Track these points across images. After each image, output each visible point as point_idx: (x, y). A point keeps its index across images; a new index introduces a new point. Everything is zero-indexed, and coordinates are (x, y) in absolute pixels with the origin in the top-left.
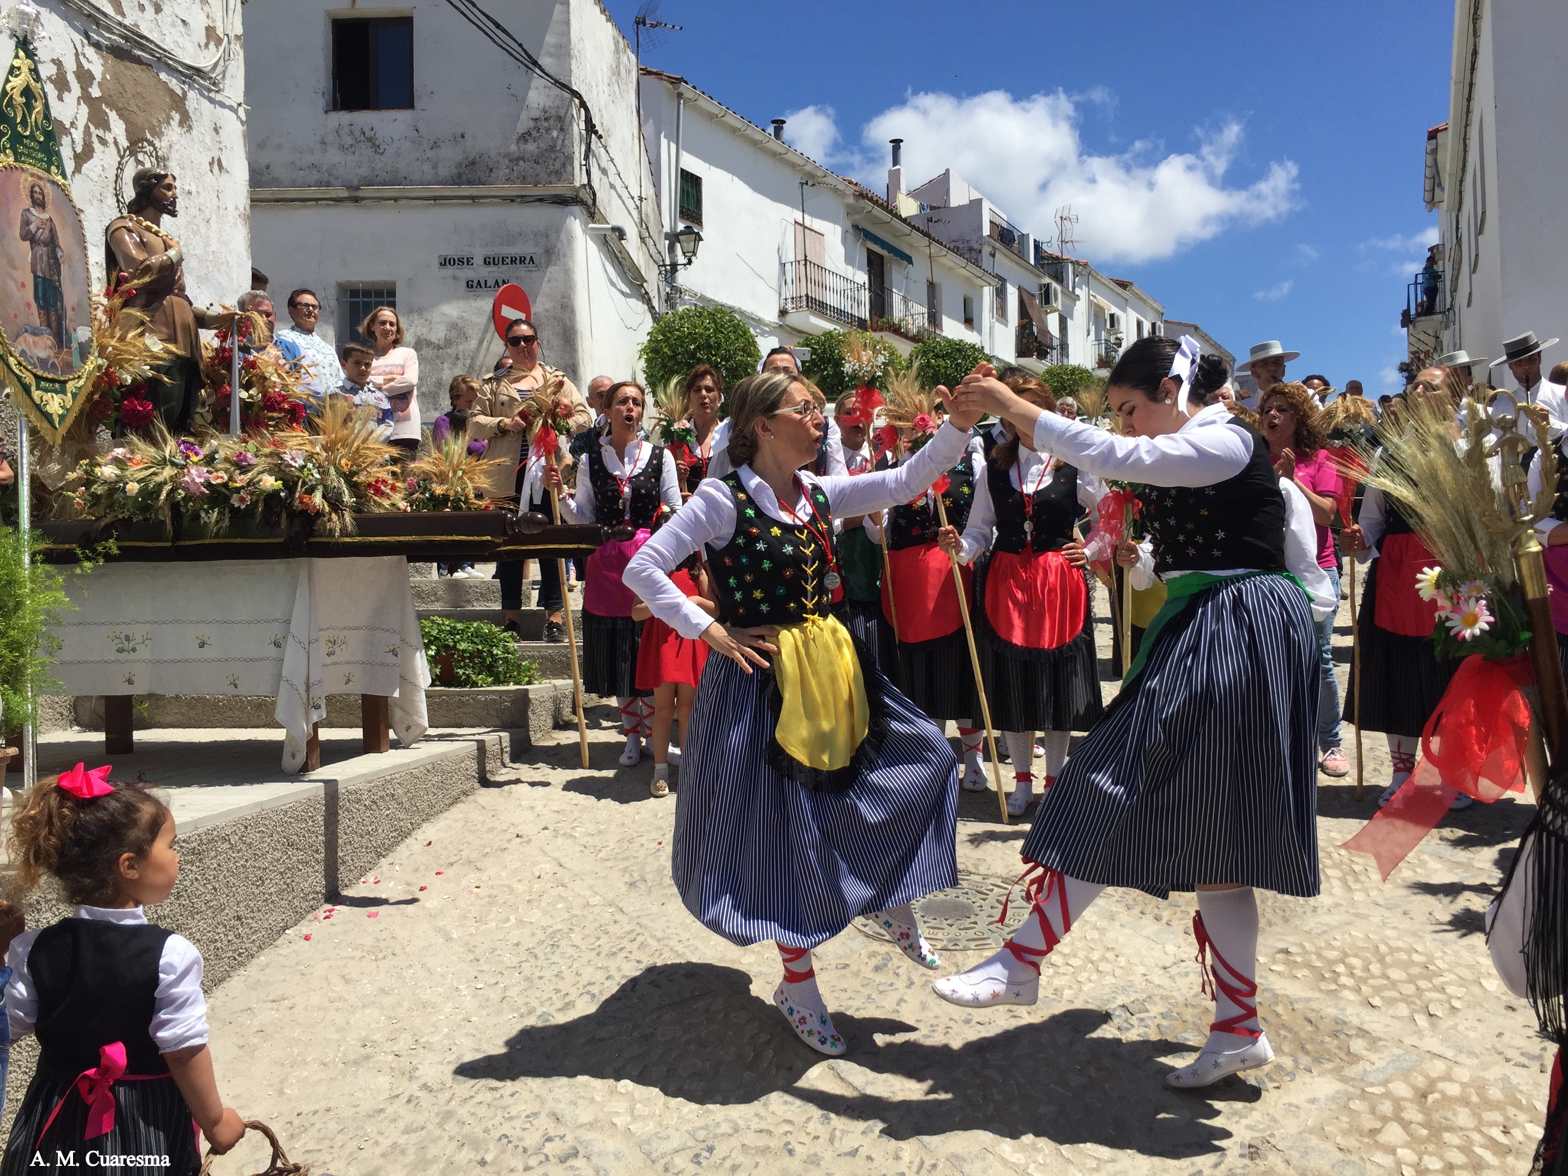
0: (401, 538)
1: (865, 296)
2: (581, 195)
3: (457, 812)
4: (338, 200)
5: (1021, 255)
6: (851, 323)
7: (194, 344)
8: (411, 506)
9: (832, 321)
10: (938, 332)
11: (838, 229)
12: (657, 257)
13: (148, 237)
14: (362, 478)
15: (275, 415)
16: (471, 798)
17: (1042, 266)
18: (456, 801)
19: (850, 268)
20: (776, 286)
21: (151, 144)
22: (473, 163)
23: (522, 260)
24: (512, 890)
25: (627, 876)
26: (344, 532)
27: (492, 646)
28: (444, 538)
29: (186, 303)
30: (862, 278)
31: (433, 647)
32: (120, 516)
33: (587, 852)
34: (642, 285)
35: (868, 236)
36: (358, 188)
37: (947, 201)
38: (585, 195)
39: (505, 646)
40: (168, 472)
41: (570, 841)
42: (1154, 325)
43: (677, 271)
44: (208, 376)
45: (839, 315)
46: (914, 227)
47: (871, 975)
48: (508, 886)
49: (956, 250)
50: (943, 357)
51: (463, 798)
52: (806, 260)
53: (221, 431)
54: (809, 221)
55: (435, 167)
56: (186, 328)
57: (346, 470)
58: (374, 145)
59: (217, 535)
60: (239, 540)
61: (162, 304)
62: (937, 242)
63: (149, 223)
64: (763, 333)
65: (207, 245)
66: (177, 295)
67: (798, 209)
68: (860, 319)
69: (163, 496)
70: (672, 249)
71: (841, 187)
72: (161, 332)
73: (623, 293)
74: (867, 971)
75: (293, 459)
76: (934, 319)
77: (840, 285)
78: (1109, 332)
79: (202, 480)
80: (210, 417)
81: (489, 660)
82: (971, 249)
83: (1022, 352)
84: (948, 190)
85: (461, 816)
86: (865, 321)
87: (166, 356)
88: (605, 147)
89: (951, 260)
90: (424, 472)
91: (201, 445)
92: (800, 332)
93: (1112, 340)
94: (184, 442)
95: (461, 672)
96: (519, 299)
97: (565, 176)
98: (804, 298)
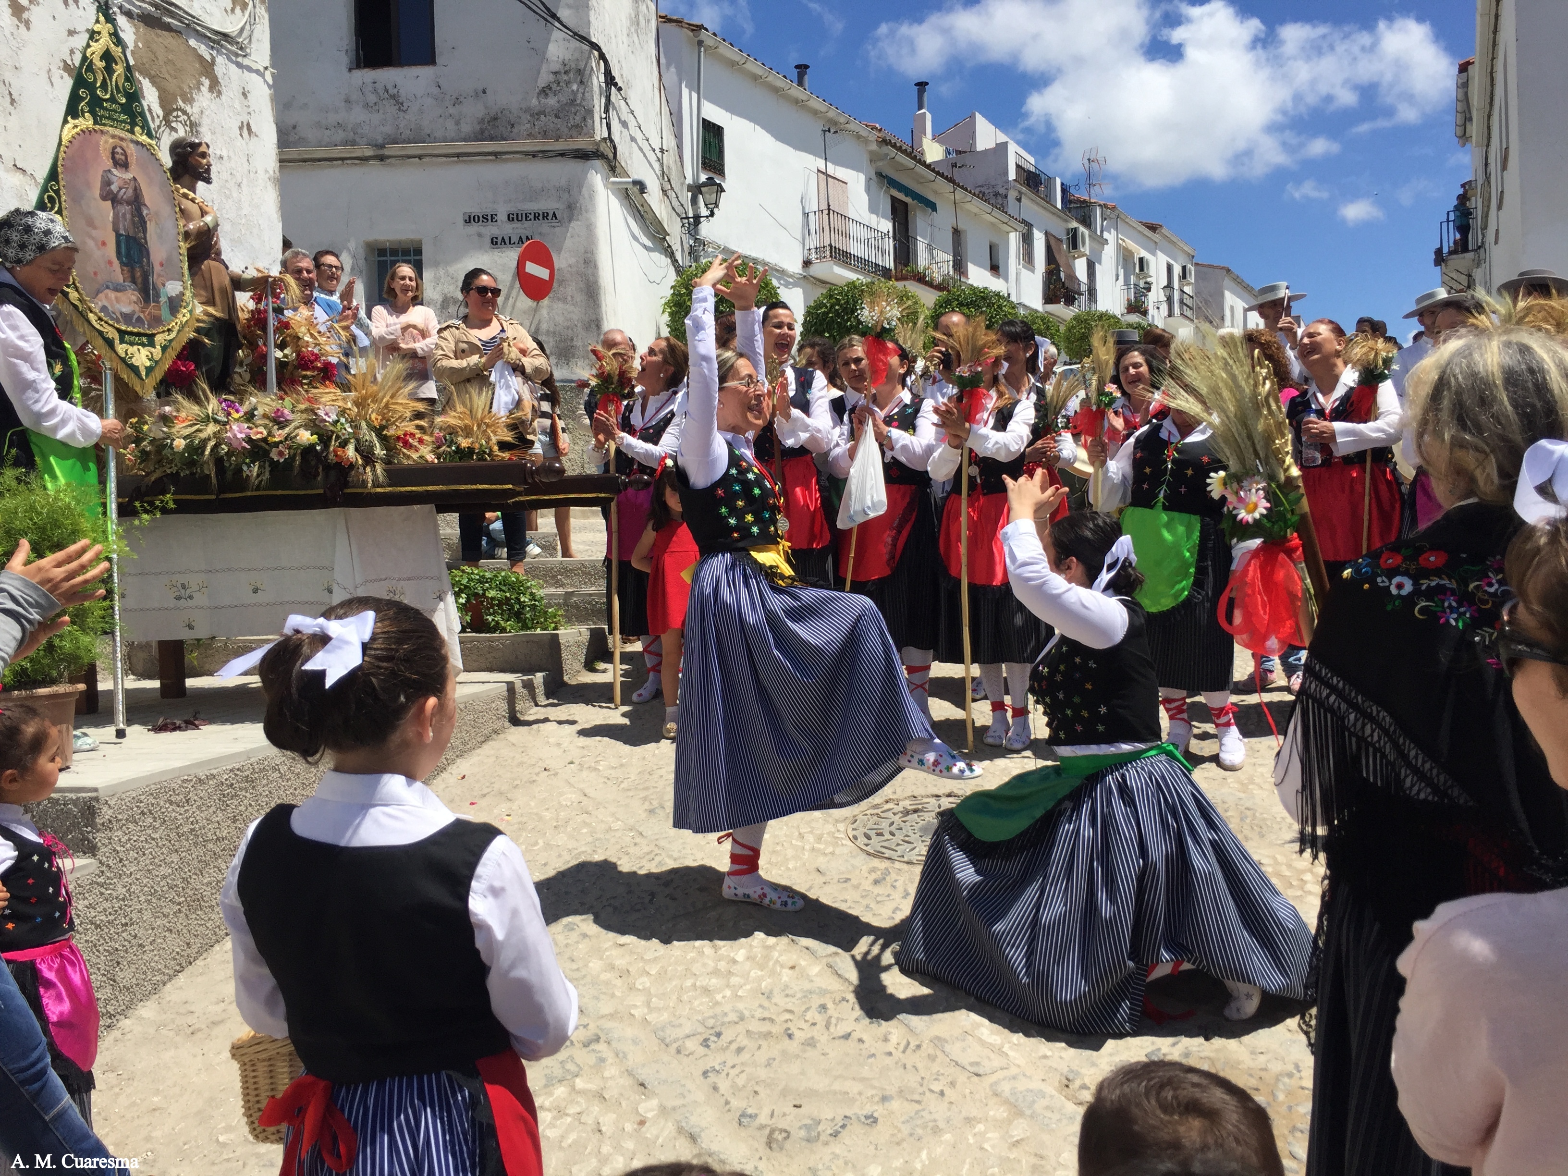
0: (430, 488)
1: (889, 245)
2: (602, 149)
3: (488, 749)
4: (364, 159)
5: (1048, 199)
6: (875, 273)
7: (231, 307)
8: (439, 458)
9: (855, 271)
10: (963, 279)
11: (862, 177)
12: (680, 210)
13: (186, 204)
14: (391, 432)
15: (308, 373)
16: (502, 736)
17: (1070, 210)
18: (487, 739)
19: (874, 216)
20: (799, 237)
21: (185, 113)
22: (495, 119)
23: (545, 216)
24: (540, 818)
25: (647, 803)
26: (376, 484)
27: (519, 594)
28: (469, 487)
29: (223, 267)
30: (886, 226)
31: (464, 595)
32: (169, 471)
33: (609, 782)
34: (664, 239)
35: (892, 183)
36: (382, 147)
37: (973, 144)
38: (605, 149)
39: (532, 594)
40: (211, 428)
41: (594, 774)
42: (1184, 268)
43: (700, 223)
44: (245, 338)
45: (864, 265)
46: (938, 173)
47: (870, 888)
48: (536, 814)
49: (982, 196)
50: (967, 305)
51: (494, 736)
52: (829, 209)
53: (260, 390)
54: (832, 169)
55: (457, 123)
56: (224, 291)
57: (376, 424)
58: (398, 102)
59: (258, 488)
60: (279, 492)
61: (200, 268)
62: (962, 187)
63: (186, 191)
64: (787, 285)
65: (240, 208)
66: (214, 260)
67: (820, 157)
68: (884, 268)
69: (207, 452)
70: (694, 201)
71: (864, 133)
72: (201, 296)
73: (645, 247)
74: (867, 885)
75: (327, 414)
76: (959, 266)
77: (863, 233)
78: (1138, 277)
79: (243, 436)
80: (247, 377)
81: (517, 607)
82: (996, 194)
83: (1050, 298)
84: (974, 133)
85: (492, 752)
86: (890, 270)
87: (205, 318)
88: (625, 99)
89: (975, 206)
90: (449, 426)
91: (241, 402)
92: (824, 282)
93: (1142, 284)
94: (225, 400)
95: (490, 618)
96: (542, 255)
97: (585, 130)
98: (828, 248)
